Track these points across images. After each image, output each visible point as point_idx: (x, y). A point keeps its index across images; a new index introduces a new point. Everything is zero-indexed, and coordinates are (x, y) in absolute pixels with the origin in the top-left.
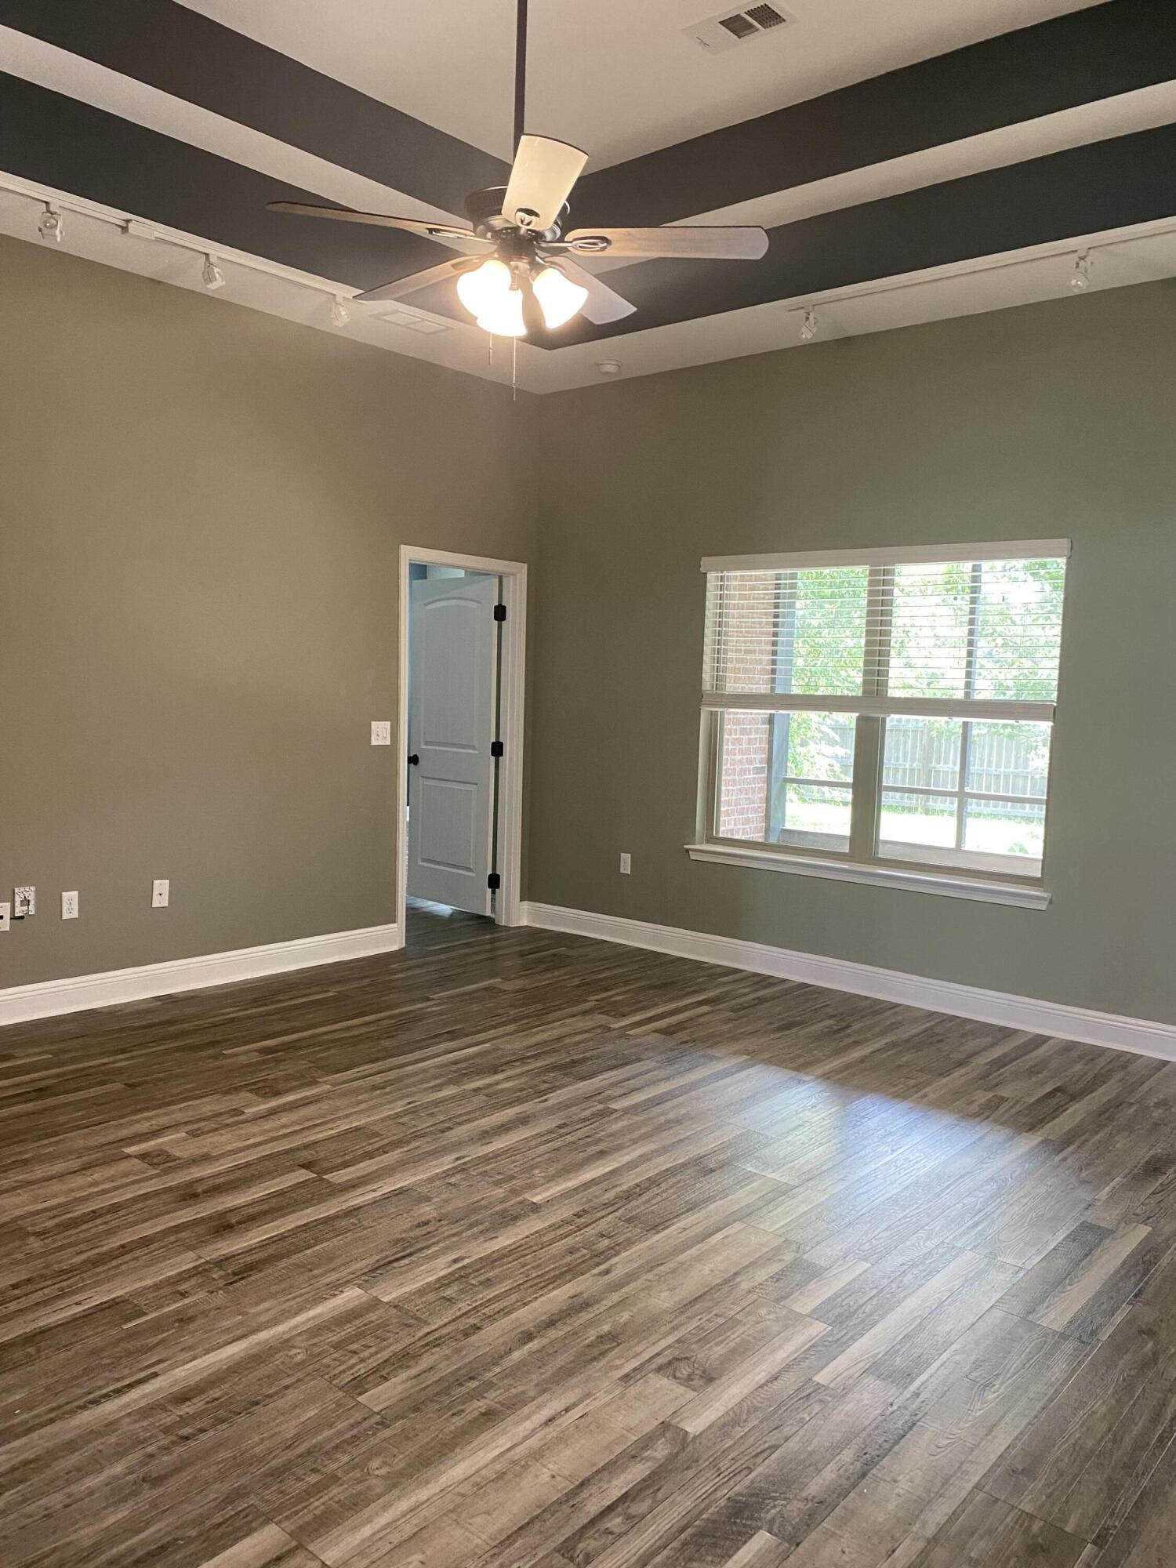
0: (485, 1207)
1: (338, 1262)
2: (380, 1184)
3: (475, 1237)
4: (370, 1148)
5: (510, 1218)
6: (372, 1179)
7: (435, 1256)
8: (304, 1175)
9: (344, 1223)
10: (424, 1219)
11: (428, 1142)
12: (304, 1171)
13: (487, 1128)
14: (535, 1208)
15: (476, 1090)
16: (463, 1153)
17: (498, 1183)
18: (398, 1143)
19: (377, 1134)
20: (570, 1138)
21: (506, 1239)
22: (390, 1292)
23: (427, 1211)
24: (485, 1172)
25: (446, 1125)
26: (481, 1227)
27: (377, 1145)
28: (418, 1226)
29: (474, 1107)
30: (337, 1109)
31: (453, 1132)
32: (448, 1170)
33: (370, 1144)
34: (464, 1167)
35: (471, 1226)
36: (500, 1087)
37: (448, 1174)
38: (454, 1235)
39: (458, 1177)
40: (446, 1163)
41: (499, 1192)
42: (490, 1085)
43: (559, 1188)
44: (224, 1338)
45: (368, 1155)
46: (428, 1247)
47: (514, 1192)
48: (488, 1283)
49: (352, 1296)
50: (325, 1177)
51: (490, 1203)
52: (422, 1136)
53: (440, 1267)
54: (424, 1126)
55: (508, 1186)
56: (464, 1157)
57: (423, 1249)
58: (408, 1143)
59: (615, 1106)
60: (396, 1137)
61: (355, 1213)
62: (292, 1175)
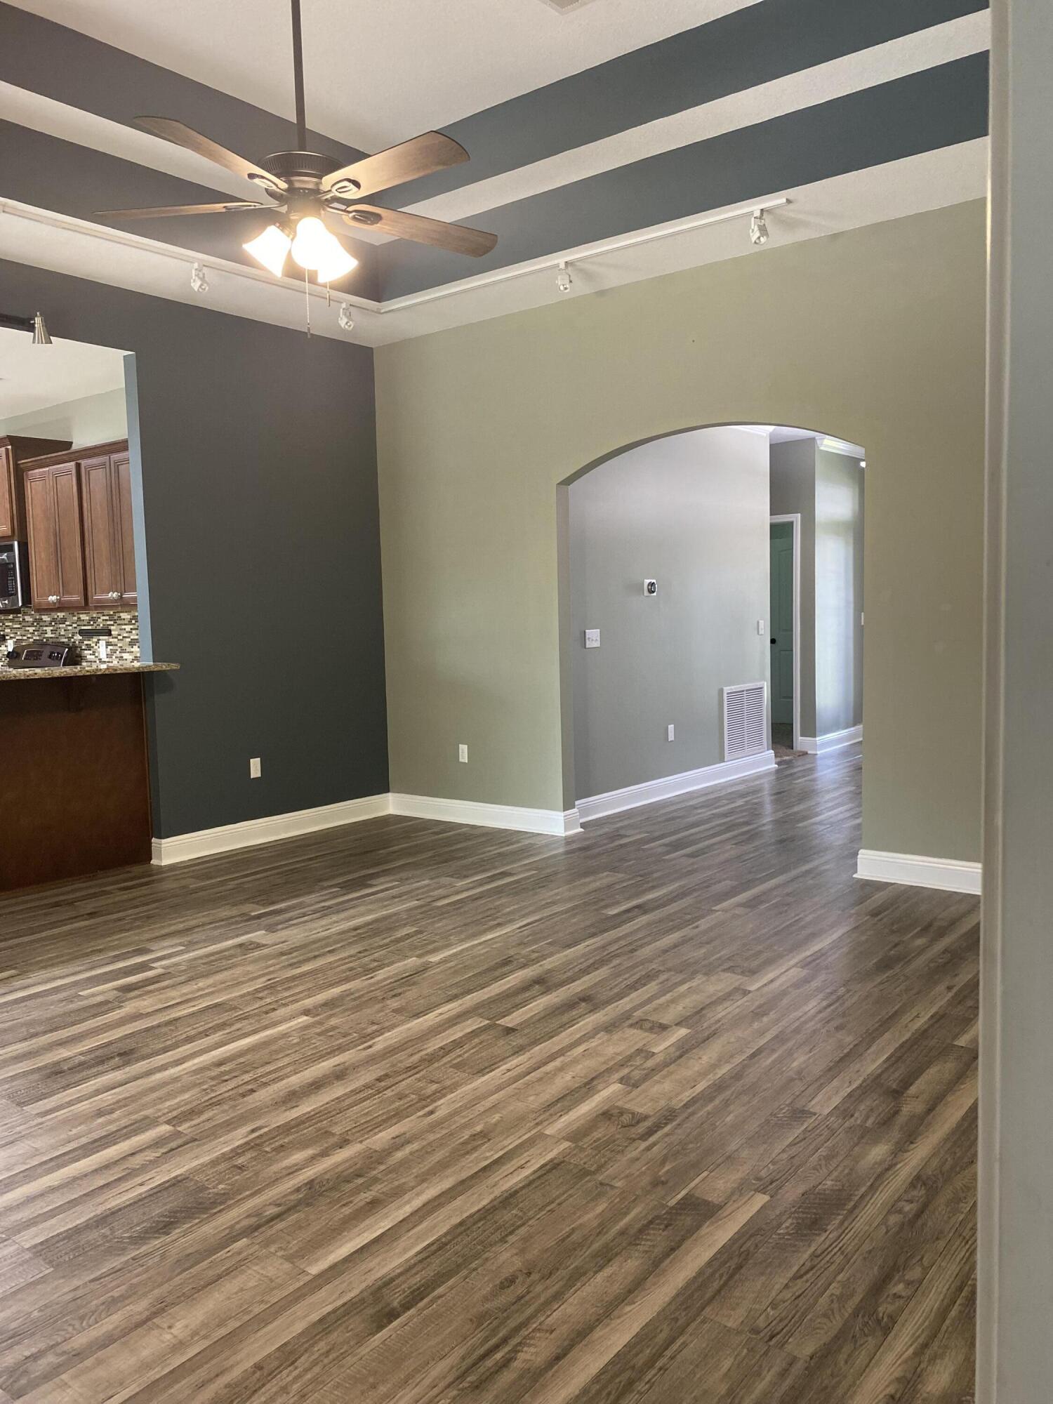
0: (347, 1010)
1: (449, 972)
2: (438, 1019)
3: (358, 991)
4: (458, 1052)
5: (330, 1004)
6: (445, 1023)
7: (385, 979)
8: (508, 1021)
9: (455, 991)
10: (396, 998)
11: (401, 1062)
12: (510, 1025)
13: (337, 1083)
14: (306, 1012)
15: (344, 1143)
16: (365, 1053)
17: (333, 1028)
18: (432, 1059)
19: (457, 1066)
20: (247, 1077)
21: (336, 991)
22: (412, 962)
23: (394, 1004)
24: (344, 1037)
25: (383, 1084)
26: (352, 997)
27: (453, 1055)
28: (400, 994)
29: (350, 1113)
30: (517, 1095)
31: (375, 1076)
32: (379, 1036)
33: (460, 1056)
34: (364, 1039)
35: (360, 997)
36: (310, 1152)
37: (380, 1032)
38: (373, 991)
39: (369, 1030)
40: (380, 1043)
41: (333, 1022)
42: (324, 1154)
43: (280, 1028)
44: (496, 940)
45: (457, 1044)
46: (391, 983)
47: (320, 1023)
48: (351, 969)
49: (435, 958)
50: (488, 1022)
51: (342, 1013)
52: (408, 1069)
53: (381, 975)
54: (408, 1081)
55: (326, 1026)
56: (364, 1049)
57: (396, 981)
58: (422, 1060)
59: (167, 1128)
60: (436, 1065)
61: (449, 998)
62: (518, 1021)
